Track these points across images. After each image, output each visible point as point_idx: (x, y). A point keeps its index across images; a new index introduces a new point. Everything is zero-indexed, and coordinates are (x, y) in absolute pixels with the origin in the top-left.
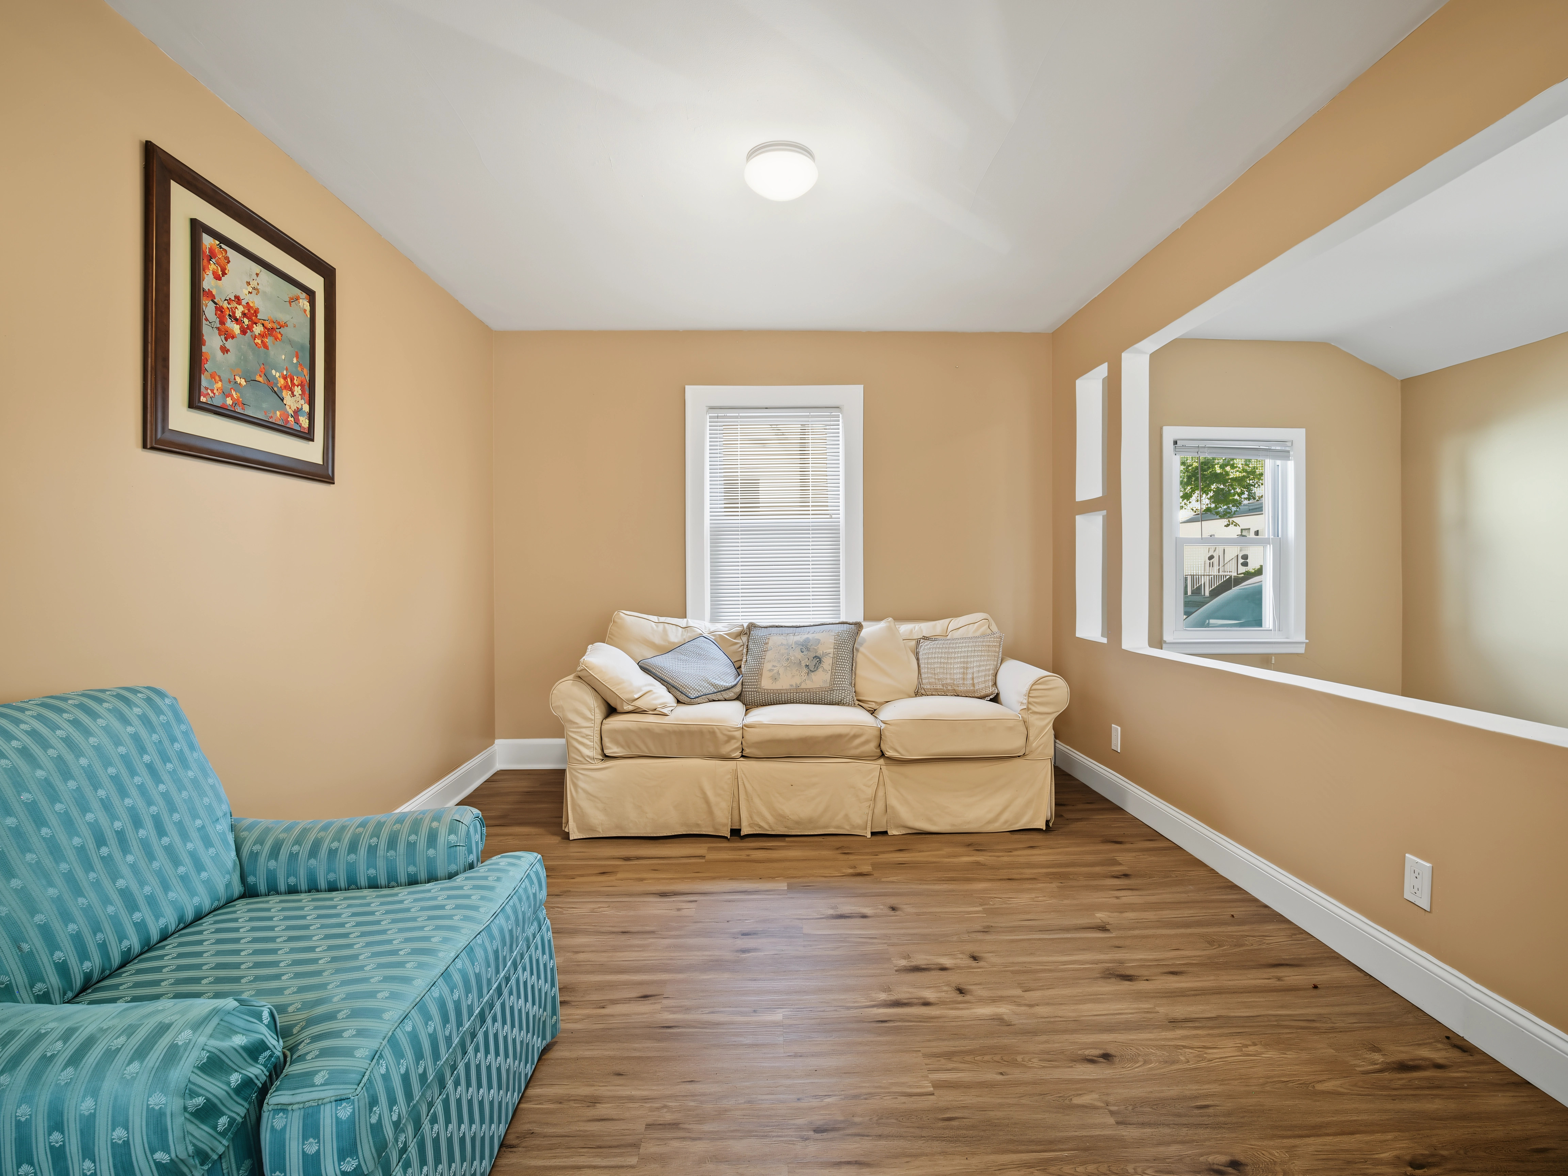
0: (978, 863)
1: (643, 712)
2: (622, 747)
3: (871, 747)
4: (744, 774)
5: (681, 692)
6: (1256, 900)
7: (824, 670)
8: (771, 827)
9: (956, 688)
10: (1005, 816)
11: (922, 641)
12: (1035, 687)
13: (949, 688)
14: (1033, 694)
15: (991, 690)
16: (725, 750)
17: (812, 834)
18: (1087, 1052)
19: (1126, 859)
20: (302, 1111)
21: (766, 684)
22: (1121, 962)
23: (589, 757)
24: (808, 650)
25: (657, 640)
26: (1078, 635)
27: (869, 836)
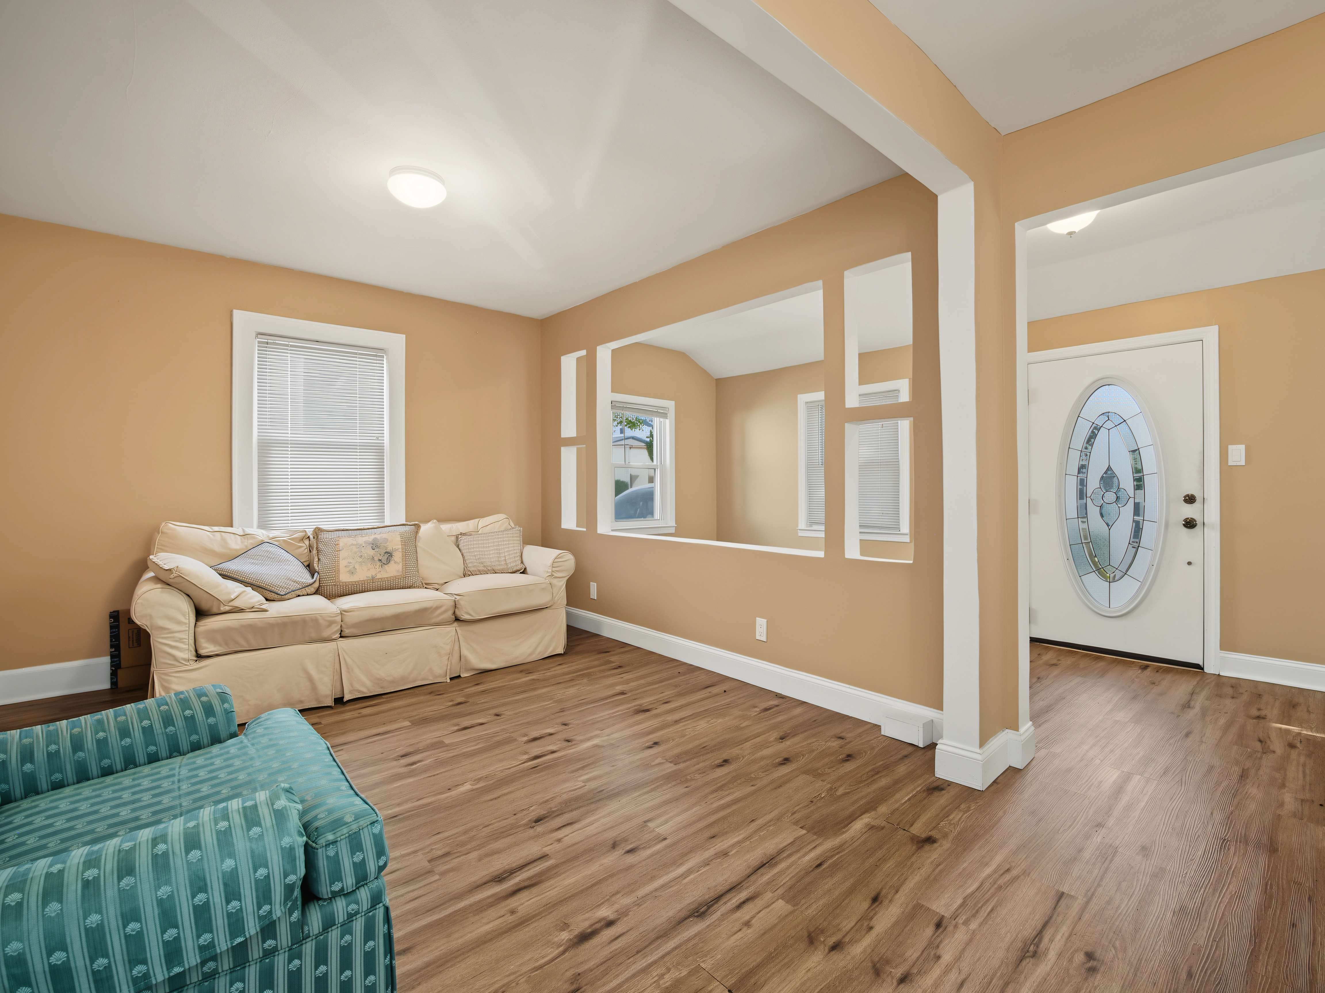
0: (533, 680)
1: (241, 610)
2: (220, 645)
3: (449, 615)
4: (344, 651)
5: (269, 590)
6: (685, 664)
7: (395, 562)
8: (369, 690)
9: (494, 568)
10: (540, 649)
11: (460, 536)
12: (556, 560)
13: (489, 568)
14: (555, 565)
15: (520, 566)
16: (326, 634)
17: (403, 689)
18: (647, 745)
19: (615, 659)
20: (347, 839)
21: (345, 577)
22: (640, 705)
23: (184, 660)
24: (377, 547)
25: (217, 548)
26: (563, 527)
27: (449, 681)
